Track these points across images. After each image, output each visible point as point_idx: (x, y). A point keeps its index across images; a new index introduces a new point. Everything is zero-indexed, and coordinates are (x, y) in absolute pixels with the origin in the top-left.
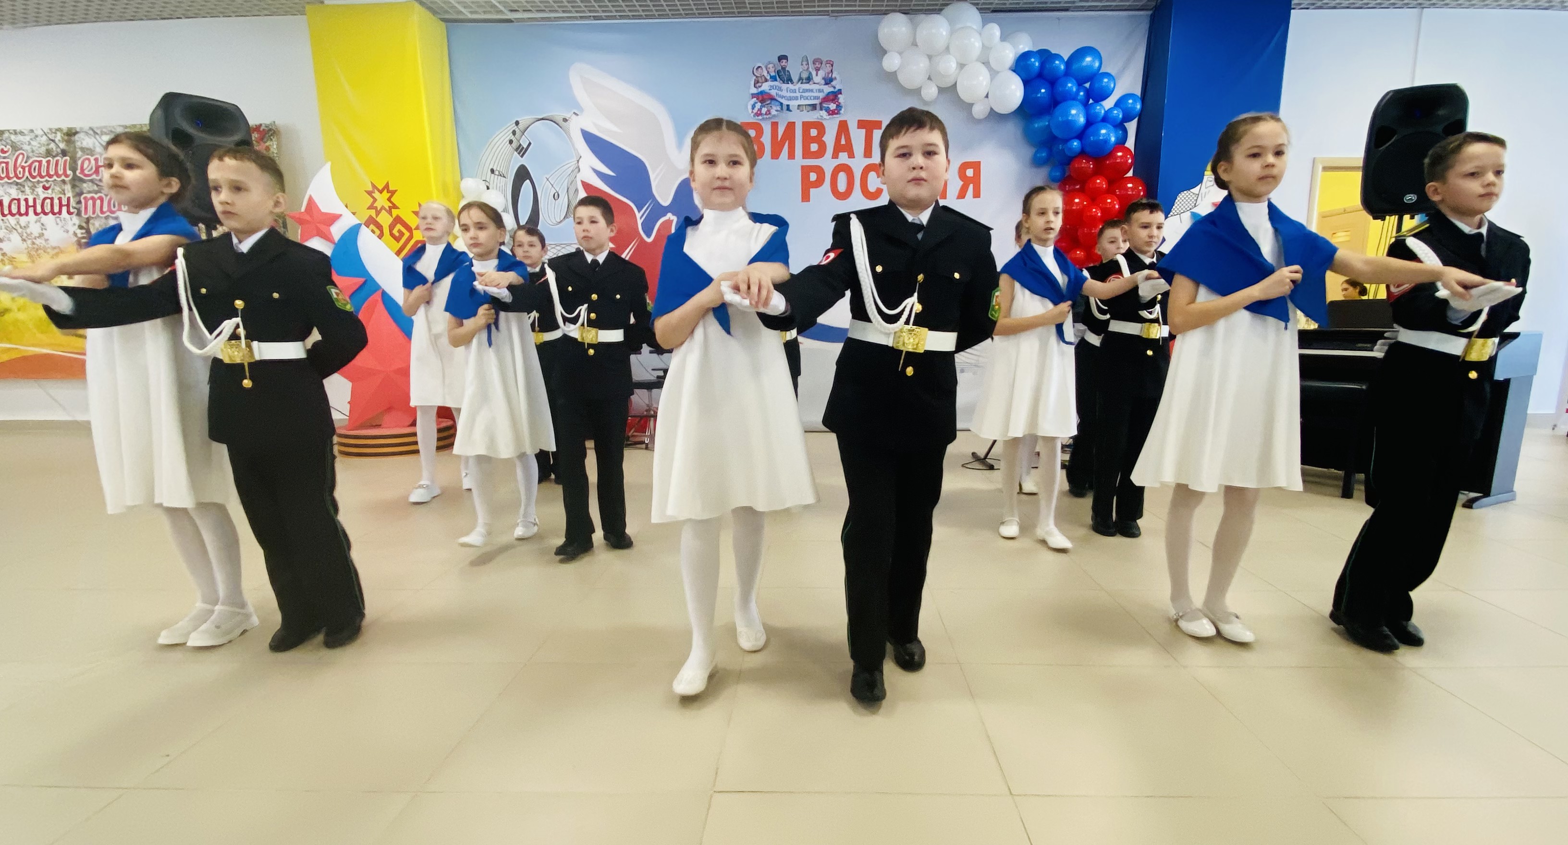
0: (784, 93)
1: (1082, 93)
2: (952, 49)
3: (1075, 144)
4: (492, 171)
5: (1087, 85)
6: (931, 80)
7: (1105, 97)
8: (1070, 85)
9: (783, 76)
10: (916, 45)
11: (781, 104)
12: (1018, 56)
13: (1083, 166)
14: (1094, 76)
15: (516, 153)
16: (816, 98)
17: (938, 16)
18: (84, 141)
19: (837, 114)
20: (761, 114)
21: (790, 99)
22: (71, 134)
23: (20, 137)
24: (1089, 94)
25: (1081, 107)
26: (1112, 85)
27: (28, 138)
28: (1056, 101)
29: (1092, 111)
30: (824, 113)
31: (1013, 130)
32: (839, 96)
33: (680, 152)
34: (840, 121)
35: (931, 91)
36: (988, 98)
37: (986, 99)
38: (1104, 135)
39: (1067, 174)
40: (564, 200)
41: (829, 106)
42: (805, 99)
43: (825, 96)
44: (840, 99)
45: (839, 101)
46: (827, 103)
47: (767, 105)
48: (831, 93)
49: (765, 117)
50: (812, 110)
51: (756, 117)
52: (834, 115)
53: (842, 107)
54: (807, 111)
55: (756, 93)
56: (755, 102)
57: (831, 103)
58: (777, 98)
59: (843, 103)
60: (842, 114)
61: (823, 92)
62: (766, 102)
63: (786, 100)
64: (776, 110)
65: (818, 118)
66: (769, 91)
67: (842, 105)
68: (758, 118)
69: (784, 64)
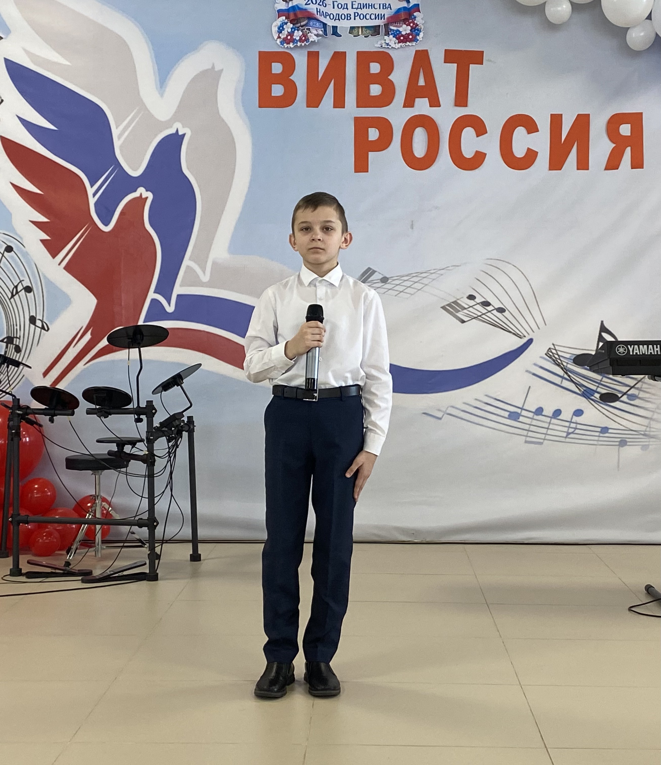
11: (325, 25)
19: (411, 41)
20: (293, 41)
21: (339, 17)
30: (391, 40)
32: (415, 14)
33: (162, 95)
34: (417, 51)
35: (559, 9)
36: (651, 20)
37: (648, 21)
41: (399, 29)
42: (362, 18)
43: (393, 14)
44: (417, 19)
45: (415, 22)
46: (396, 25)
47: (302, 26)
48: (402, 10)
49: (298, 45)
50: (372, 35)
51: (284, 44)
52: (408, 42)
53: (420, 32)
54: (365, 37)
55: (285, 9)
56: (283, 22)
57: (402, 24)
58: (318, 17)
59: (422, 24)
60: (420, 41)
61: (391, 9)
62: (300, 23)
63: (333, 19)
64: (315, 35)
65: (382, 46)
66: (306, 6)
67: (419, 28)
68: (288, 45)
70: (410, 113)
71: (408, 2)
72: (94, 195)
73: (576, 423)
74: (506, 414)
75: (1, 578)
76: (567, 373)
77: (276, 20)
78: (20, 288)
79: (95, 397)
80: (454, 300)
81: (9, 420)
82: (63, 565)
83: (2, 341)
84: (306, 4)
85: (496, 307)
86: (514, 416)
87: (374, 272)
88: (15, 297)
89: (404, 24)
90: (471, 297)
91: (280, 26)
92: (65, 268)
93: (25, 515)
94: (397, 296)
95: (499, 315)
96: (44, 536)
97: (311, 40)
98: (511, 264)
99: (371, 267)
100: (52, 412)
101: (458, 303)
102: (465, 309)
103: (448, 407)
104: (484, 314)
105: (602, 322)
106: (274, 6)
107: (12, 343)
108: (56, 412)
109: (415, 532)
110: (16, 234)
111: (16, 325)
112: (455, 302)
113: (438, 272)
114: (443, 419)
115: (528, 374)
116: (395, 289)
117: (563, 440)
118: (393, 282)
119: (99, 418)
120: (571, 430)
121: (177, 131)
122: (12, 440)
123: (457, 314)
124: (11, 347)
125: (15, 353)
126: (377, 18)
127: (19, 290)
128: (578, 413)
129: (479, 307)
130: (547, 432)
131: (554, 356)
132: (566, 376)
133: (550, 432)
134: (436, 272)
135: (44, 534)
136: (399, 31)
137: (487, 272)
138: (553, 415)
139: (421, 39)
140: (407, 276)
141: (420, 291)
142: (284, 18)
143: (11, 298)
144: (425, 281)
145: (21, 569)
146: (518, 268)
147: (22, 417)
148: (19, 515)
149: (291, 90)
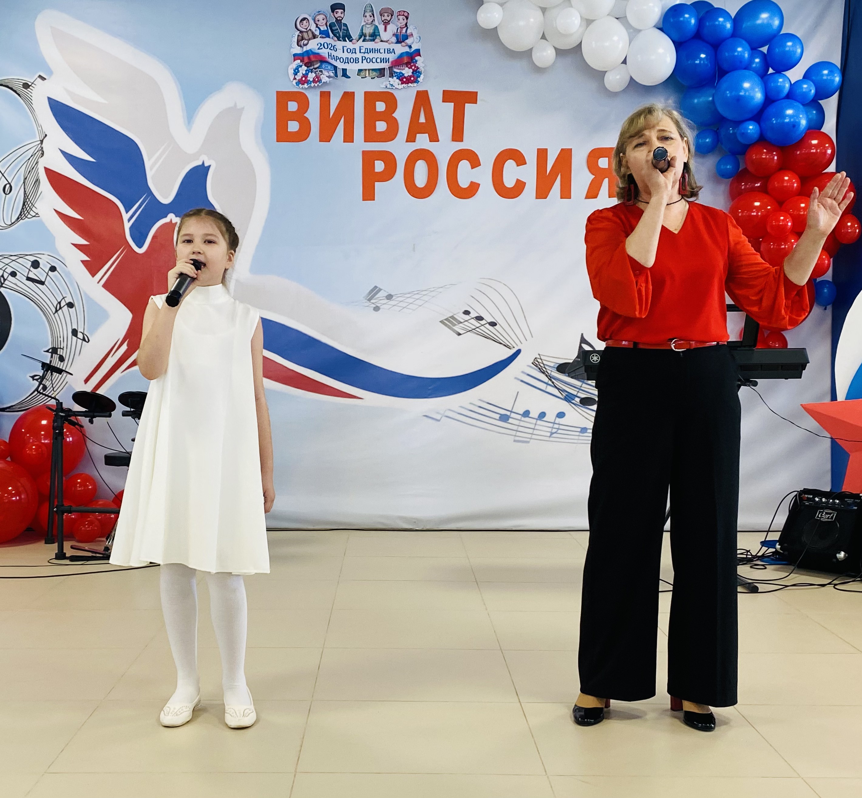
0: (339, 54)
1: (757, 60)
3: (751, 127)
5: (765, 49)
6: (546, 39)
7: (791, 65)
8: (739, 49)
9: (339, 31)
11: (335, 68)
12: (667, 9)
13: (764, 157)
14: (774, 38)
16: (382, 60)
20: (307, 82)
21: (348, 61)
24: (767, 61)
25: (757, 79)
26: (799, 51)
28: (721, 71)
29: (773, 85)
30: (395, 81)
32: (417, 58)
33: (189, 130)
34: (418, 92)
35: (545, 54)
36: (626, 64)
37: (623, 65)
38: (790, 116)
39: (740, 169)
40: (18, 194)
41: (402, 71)
42: (368, 61)
43: (396, 57)
44: (418, 62)
45: (417, 65)
46: (400, 67)
47: (315, 69)
48: (405, 54)
49: (312, 86)
50: (378, 76)
51: (300, 85)
52: (410, 84)
53: (421, 74)
54: (372, 78)
55: (300, 53)
56: (299, 65)
57: (405, 67)
58: (330, 60)
59: (423, 67)
60: (421, 82)
61: (395, 53)
62: (314, 66)
63: (342, 62)
64: (327, 76)
65: (386, 87)
66: (319, 50)
67: (420, 70)
68: (303, 86)
69: (339, 14)
70: (412, 147)
71: (410, 47)
72: (129, 220)
73: (559, 424)
74: (497, 416)
75: (47, 561)
76: (551, 380)
77: (292, 63)
78: (63, 303)
79: (129, 401)
80: (451, 315)
81: (54, 421)
82: (103, 550)
83: (47, 351)
84: (319, 49)
85: (489, 321)
86: (504, 418)
87: (380, 290)
88: (59, 312)
89: (407, 67)
90: (467, 313)
91: (296, 69)
92: (104, 286)
93: (69, 506)
94: (401, 311)
95: (491, 328)
96: (87, 525)
97: (323, 81)
98: (502, 283)
99: (377, 286)
100: (91, 414)
101: (454, 318)
102: (461, 323)
103: (446, 410)
104: (477, 328)
105: (582, 334)
106: (290, 50)
107: (56, 353)
108: (95, 414)
109: (416, 521)
110: (60, 255)
111: (60, 337)
112: (452, 317)
113: (437, 290)
114: (441, 420)
115: (516, 380)
116: (399, 305)
117: (547, 439)
118: (398, 299)
119: (133, 420)
120: (554, 430)
121: (203, 163)
122: (56, 439)
123: (454, 328)
124: (56, 357)
125: (60, 362)
126: (382, 62)
127: (62, 306)
128: (561, 415)
129: (473, 322)
130: (533, 432)
131: (540, 365)
132: (550, 383)
133: (536, 432)
134: (435, 290)
135: (86, 523)
136: (402, 73)
137: (480, 290)
138: (539, 417)
139: (422, 81)
140: (409, 293)
141: (421, 307)
142: (299, 61)
143: (55, 313)
144: (426, 298)
145: (65, 554)
146: (508, 287)
147: (65, 418)
148: (63, 505)
149: (305, 126)
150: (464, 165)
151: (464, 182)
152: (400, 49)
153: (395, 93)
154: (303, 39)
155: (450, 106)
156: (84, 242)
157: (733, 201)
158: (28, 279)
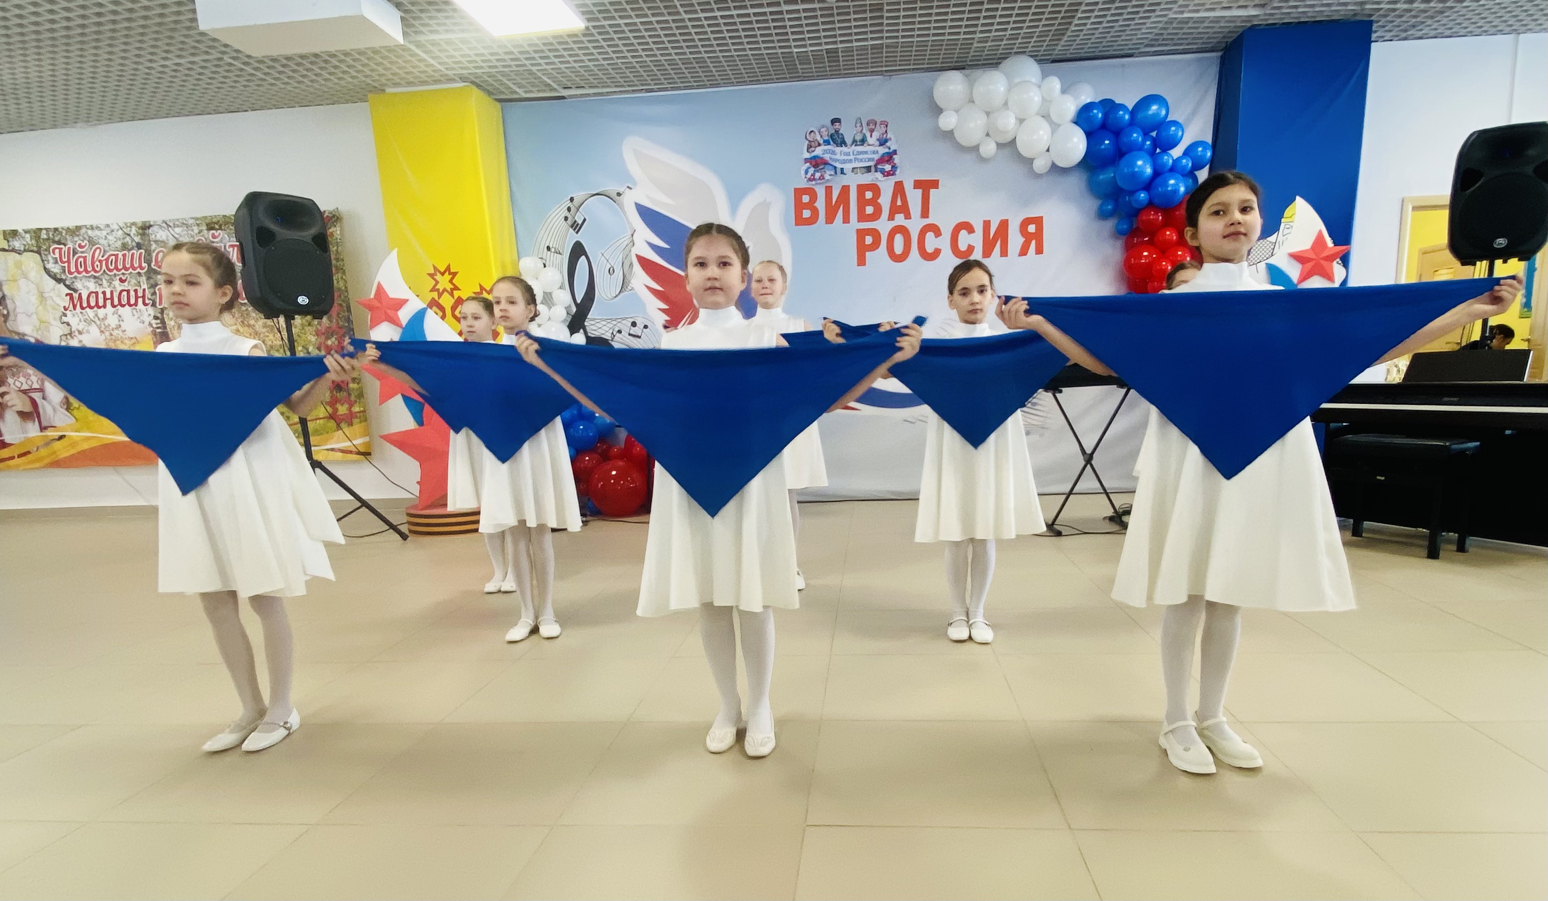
0: (838, 157)
1: (1148, 143)
2: (1010, 103)
3: (1142, 195)
4: (548, 248)
5: (1154, 134)
6: (990, 136)
7: (1174, 145)
8: (1135, 135)
9: (837, 139)
10: (973, 102)
11: (835, 167)
12: (1080, 106)
13: (1151, 217)
14: (1161, 125)
15: (571, 230)
16: (870, 160)
17: (996, 72)
18: (159, 234)
19: (892, 175)
20: (814, 179)
21: (844, 162)
22: (145, 228)
23: (97, 232)
24: (1156, 143)
25: (1148, 157)
26: (1180, 133)
27: (104, 233)
28: (1120, 153)
29: (1160, 161)
30: (879, 175)
31: (1076, 183)
32: (894, 156)
34: (896, 183)
35: (988, 147)
36: (1049, 152)
37: (1047, 152)
38: (1173, 185)
39: (1134, 227)
40: (619, 274)
41: (884, 167)
42: (859, 161)
43: (879, 157)
44: (895, 160)
46: (882, 164)
47: (820, 169)
48: (886, 154)
49: (819, 182)
50: (866, 172)
51: (810, 182)
52: (890, 176)
53: (898, 168)
54: (862, 174)
55: (809, 158)
56: (808, 167)
57: (886, 164)
58: (831, 162)
59: (899, 164)
61: (878, 154)
62: (819, 167)
63: (840, 163)
64: (829, 175)
65: (873, 180)
66: (823, 155)
67: (897, 166)
68: (812, 182)
69: (837, 127)
70: (892, 224)
71: (889, 148)
77: (804, 165)
91: (807, 170)
97: (826, 178)
103: (919, 416)
110: (650, 317)
114: (916, 423)
139: (898, 174)
142: (808, 164)
149: (815, 212)
150: (930, 236)
151: (930, 249)
152: (882, 150)
153: (878, 183)
154: (811, 147)
155: (919, 192)
156: (665, 307)
157: (1127, 251)
158: (630, 335)
